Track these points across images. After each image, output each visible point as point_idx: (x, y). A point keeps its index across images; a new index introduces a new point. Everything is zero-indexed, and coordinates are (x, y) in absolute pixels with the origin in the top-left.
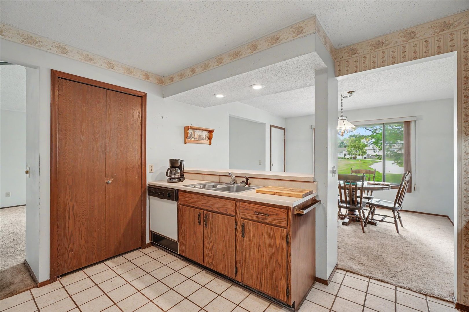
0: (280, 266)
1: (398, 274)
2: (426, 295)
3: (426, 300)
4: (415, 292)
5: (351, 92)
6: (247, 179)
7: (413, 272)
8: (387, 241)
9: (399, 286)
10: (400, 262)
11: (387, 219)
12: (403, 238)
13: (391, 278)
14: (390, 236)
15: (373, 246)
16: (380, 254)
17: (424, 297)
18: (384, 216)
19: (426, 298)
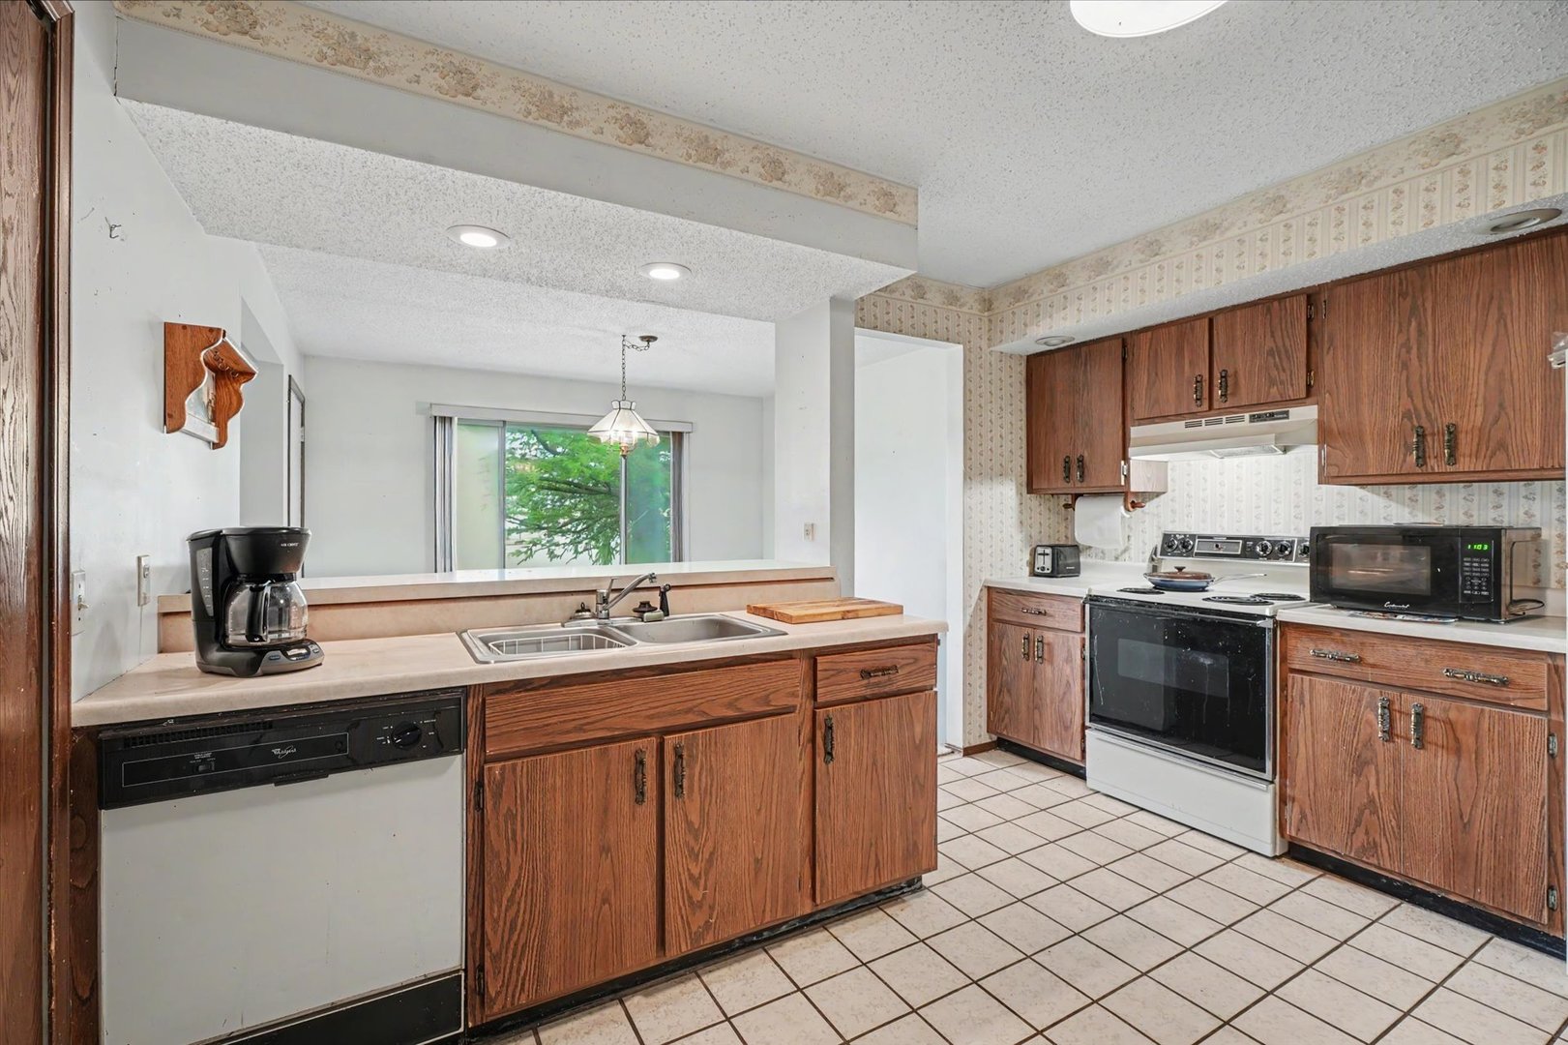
0: (922, 787)
5: (649, 339)
6: (663, 595)
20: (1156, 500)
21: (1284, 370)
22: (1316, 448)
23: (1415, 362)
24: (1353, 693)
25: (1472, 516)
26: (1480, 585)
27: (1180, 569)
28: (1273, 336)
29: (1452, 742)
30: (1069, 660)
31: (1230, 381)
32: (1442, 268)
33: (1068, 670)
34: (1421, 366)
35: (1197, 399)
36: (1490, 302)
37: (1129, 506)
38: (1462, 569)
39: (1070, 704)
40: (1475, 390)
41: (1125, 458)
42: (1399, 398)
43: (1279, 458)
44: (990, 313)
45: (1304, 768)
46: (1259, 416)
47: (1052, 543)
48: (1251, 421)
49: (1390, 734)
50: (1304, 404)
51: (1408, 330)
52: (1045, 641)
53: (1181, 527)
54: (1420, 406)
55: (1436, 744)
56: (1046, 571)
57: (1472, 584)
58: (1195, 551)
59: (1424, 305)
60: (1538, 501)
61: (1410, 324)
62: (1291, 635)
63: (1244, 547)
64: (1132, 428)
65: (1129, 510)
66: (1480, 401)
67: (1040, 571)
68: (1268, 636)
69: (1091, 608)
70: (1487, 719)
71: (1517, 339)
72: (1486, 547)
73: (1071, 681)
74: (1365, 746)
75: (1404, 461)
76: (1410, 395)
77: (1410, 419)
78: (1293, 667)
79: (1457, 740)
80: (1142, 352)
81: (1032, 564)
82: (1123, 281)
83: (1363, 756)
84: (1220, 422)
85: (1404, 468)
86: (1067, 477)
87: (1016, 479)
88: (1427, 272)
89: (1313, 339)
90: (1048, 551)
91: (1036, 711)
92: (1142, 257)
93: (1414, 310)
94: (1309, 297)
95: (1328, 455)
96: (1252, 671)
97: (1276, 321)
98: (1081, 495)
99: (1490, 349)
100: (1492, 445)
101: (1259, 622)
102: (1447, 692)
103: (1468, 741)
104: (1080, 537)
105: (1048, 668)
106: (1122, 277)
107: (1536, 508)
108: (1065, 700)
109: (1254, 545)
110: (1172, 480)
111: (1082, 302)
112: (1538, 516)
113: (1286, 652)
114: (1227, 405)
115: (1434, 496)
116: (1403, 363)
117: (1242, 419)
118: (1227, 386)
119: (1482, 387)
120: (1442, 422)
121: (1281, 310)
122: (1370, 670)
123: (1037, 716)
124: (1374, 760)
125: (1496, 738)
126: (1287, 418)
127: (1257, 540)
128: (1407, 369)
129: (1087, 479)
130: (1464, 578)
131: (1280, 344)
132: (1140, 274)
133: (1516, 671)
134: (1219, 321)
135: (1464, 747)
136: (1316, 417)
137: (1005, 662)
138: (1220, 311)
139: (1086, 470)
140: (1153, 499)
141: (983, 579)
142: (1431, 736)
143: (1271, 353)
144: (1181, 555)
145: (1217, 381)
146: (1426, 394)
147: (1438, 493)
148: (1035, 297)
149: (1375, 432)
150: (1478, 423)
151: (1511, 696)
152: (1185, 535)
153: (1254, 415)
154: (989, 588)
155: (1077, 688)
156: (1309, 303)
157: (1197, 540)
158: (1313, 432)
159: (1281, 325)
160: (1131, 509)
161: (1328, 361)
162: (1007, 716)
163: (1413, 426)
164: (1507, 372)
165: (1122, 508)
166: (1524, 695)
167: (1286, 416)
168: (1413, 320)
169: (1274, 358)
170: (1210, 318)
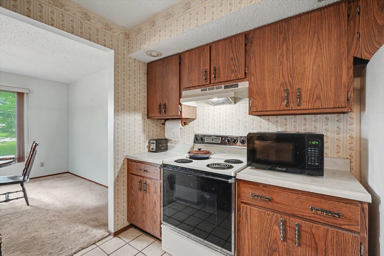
1: (63, 243)
2: (94, 243)
3: (98, 246)
4: (87, 247)
7: (72, 232)
8: (25, 219)
9: (74, 253)
10: (55, 231)
11: (11, 196)
12: (36, 208)
13: (61, 252)
14: (24, 213)
15: (15, 233)
16: (30, 237)
17: (94, 246)
18: (5, 194)
19: (96, 245)
20: (193, 122)
21: (236, 67)
22: (248, 99)
23: (285, 61)
24: (269, 216)
25: (296, 128)
26: (315, 160)
27: (200, 150)
28: (232, 52)
29: (314, 245)
30: (156, 192)
31: (217, 71)
32: (296, 21)
33: (155, 197)
34: (287, 63)
35: (205, 79)
36: (314, 35)
37: (183, 124)
38: (307, 153)
39: (156, 212)
40: (308, 73)
41: (180, 104)
42: (279, 78)
43: (233, 106)
44: (129, 40)
45: (247, 250)
46: (228, 86)
47: (156, 138)
48: (224, 89)
49: (285, 238)
50: (244, 81)
51: (283, 48)
52: (147, 183)
53: (201, 132)
54: (287, 81)
55: (306, 245)
56: (153, 150)
57: (311, 160)
58: (205, 141)
59: (289, 37)
60: (318, 123)
61: (283, 44)
62: (242, 185)
63: (222, 140)
64: (183, 92)
65: (183, 126)
66: (310, 78)
67: (151, 150)
68: (233, 186)
69: (163, 170)
70: (330, 235)
71: (325, 50)
72: (317, 143)
73: (156, 201)
74: (274, 242)
75: (281, 104)
76: (283, 76)
77: (283, 87)
78: (243, 201)
79: (316, 243)
80: (186, 60)
81: (149, 147)
82: (176, 22)
83: (273, 247)
84: (213, 89)
85: (281, 108)
86: (160, 112)
87: (142, 113)
88: (290, 22)
89: (247, 53)
90: (155, 142)
91: (144, 214)
92: (183, 10)
93: (285, 39)
94: (245, 35)
95: (252, 103)
96: (226, 203)
97: (234, 46)
98: (168, 119)
99: (314, 55)
100: (315, 97)
101: (229, 180)
102: (312, 218)
103: (321, 245)
104: (167, 136)
105: (148, 195)
106: (176, 20)
107: (318, 125)
108: (154, 210)
109: (225, 140)
110: (198, 114)
111: (161, 32)
112: (318, 129)
113: (240, 193)
114: (216, 81)
115: (284, 120)
116: (281, 62)
117: (221, 87)
118: (216, 74)
119: (311, 72)
120: (295, 87)
121: (235, 41)
122: (276, 205)
123: (144, 216)
124: (278, 250)
125: (335, 244)
126: (238, 87)
127: (226, 137)
128: (282, 65)
129: (167, 113)
130: (308, 156)
131: (235, 56)
132: (182, 18)
133: (344, 210)
134: (213, 47)
135: (319, 248)
136: (248, 86)
137: (133, 192)
138: (214, 42)
139: (167, 109)
140: (192, 121)
141: (125, 155)
142: (304, 241)
143: (232, 59)
144: (200, 143)
145: (212, 71)
146: (289, 75)
147: (285, 119)
148: (144, 32)
149: (270, 92)
150: (309, 88)
151: (342, 223)
152: (202, 135)
153: (226, 86)
154: (128, 159)
155: (158, 205)
156: (246, 38)
157: (206, 137)
158: (247, 93)
159: (235, 47)
160: (184, 125)
161: (253, 62)
162: (134, 215)
163: (284, 89)
164: (321, 65)
165: (181, 125)
166: (348, 223)
167: (237, 86)
168: (284, 43)
169: (233, 61)
170: (210, 46)
